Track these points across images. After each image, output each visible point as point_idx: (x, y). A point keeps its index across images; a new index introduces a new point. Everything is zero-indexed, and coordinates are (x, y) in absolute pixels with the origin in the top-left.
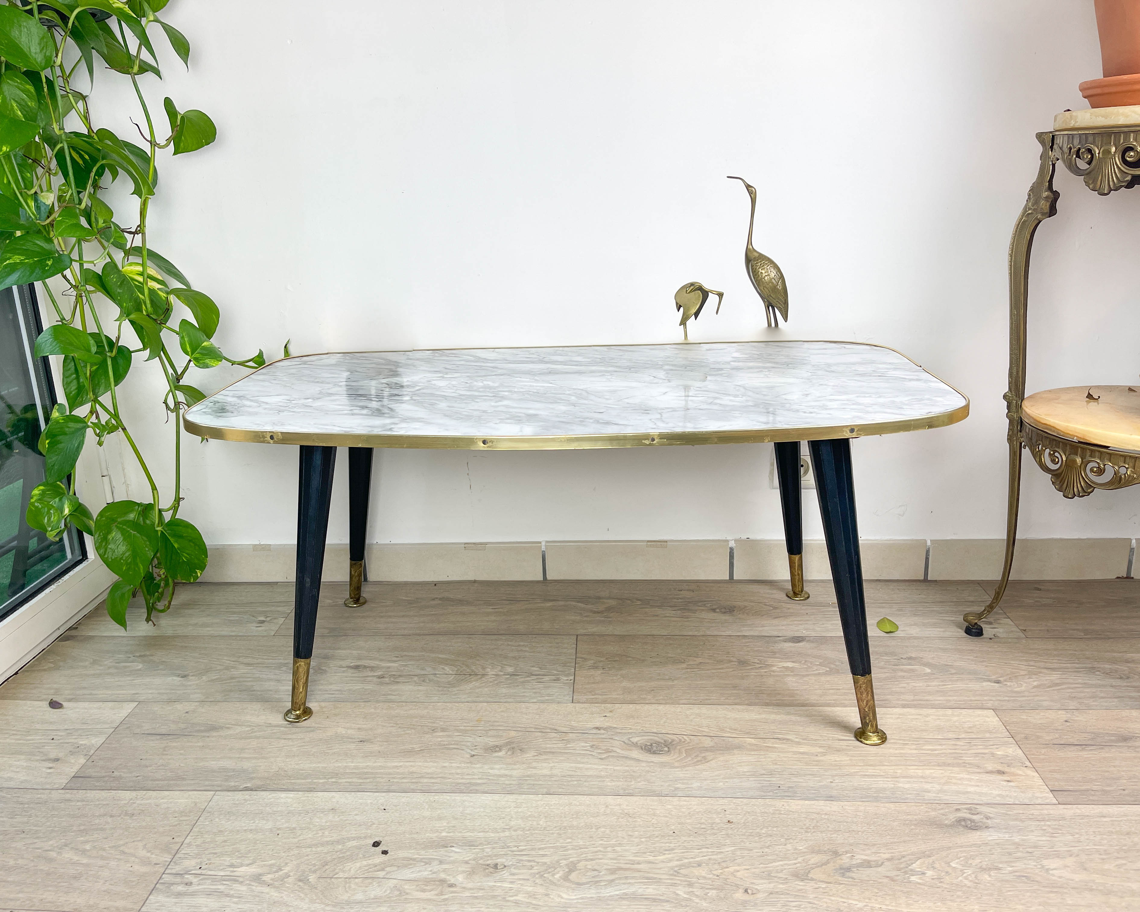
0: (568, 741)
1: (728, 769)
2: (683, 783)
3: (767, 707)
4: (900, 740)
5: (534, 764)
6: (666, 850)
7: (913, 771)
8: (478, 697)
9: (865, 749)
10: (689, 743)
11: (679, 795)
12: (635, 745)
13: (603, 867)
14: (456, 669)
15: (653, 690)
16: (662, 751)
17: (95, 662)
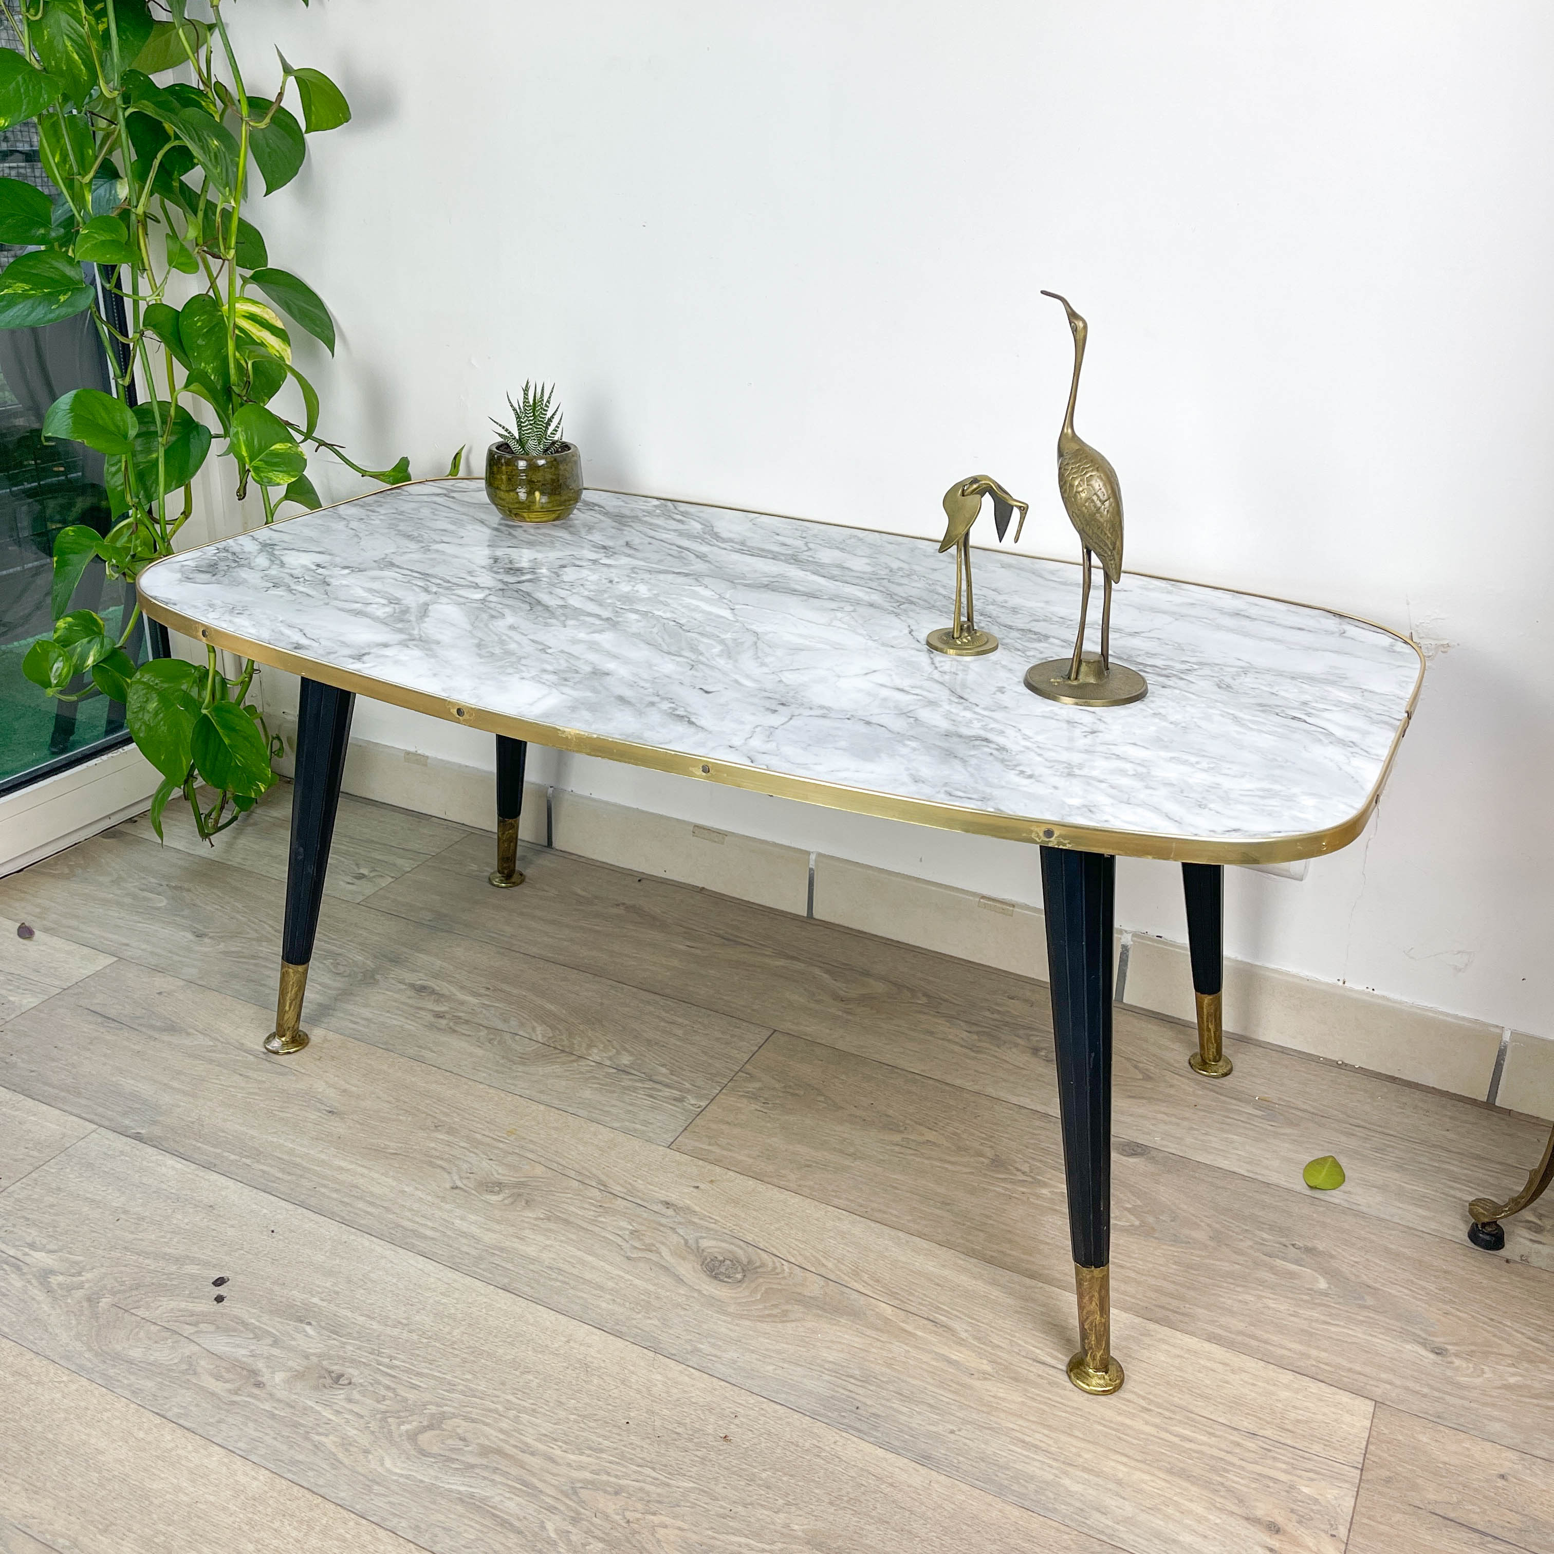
0: (606, 1211)
1: (804, 1347)
2: (713, 1345)
3: (967, 1258)
4: (1144, 1398)
5: (527, 1233)
6: (590, 1448)
7: (1113, 1464)
8: (541, 1092)
9: (1066, 1392)
10: (784, 1278)
11: (691, 1364)
12: (699, 1252)
13: (479, 1438)
14: (551, 1035)
15: (808, 1166)
16: (729, 1277)
17: (117, 882)
